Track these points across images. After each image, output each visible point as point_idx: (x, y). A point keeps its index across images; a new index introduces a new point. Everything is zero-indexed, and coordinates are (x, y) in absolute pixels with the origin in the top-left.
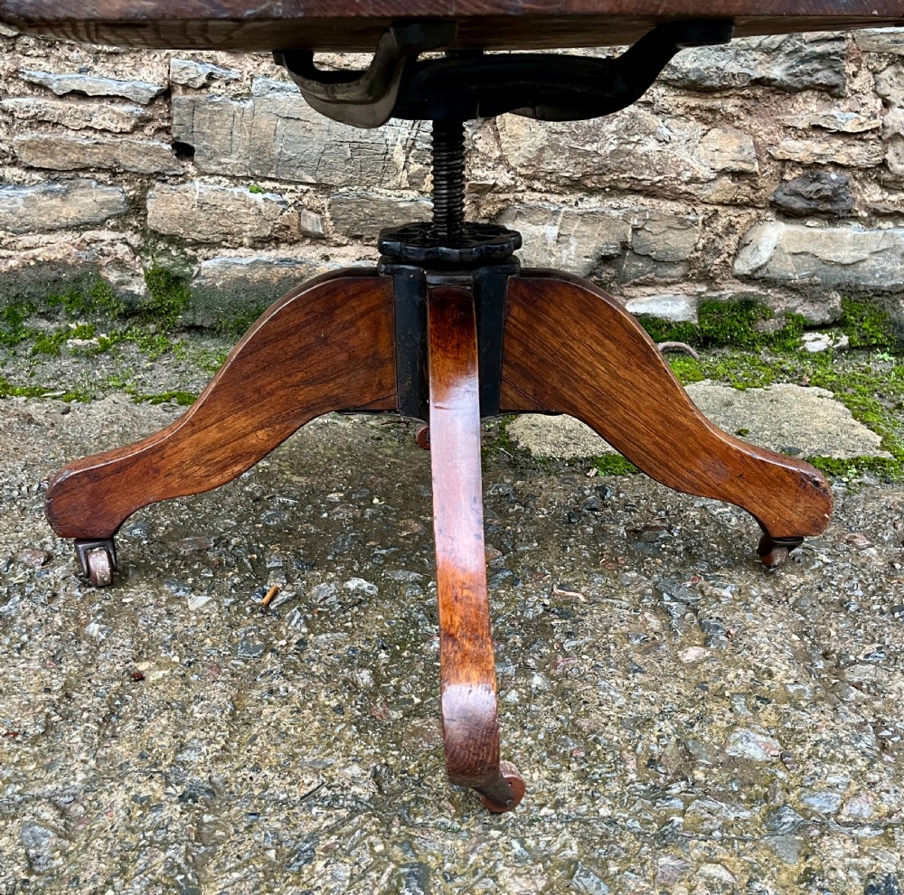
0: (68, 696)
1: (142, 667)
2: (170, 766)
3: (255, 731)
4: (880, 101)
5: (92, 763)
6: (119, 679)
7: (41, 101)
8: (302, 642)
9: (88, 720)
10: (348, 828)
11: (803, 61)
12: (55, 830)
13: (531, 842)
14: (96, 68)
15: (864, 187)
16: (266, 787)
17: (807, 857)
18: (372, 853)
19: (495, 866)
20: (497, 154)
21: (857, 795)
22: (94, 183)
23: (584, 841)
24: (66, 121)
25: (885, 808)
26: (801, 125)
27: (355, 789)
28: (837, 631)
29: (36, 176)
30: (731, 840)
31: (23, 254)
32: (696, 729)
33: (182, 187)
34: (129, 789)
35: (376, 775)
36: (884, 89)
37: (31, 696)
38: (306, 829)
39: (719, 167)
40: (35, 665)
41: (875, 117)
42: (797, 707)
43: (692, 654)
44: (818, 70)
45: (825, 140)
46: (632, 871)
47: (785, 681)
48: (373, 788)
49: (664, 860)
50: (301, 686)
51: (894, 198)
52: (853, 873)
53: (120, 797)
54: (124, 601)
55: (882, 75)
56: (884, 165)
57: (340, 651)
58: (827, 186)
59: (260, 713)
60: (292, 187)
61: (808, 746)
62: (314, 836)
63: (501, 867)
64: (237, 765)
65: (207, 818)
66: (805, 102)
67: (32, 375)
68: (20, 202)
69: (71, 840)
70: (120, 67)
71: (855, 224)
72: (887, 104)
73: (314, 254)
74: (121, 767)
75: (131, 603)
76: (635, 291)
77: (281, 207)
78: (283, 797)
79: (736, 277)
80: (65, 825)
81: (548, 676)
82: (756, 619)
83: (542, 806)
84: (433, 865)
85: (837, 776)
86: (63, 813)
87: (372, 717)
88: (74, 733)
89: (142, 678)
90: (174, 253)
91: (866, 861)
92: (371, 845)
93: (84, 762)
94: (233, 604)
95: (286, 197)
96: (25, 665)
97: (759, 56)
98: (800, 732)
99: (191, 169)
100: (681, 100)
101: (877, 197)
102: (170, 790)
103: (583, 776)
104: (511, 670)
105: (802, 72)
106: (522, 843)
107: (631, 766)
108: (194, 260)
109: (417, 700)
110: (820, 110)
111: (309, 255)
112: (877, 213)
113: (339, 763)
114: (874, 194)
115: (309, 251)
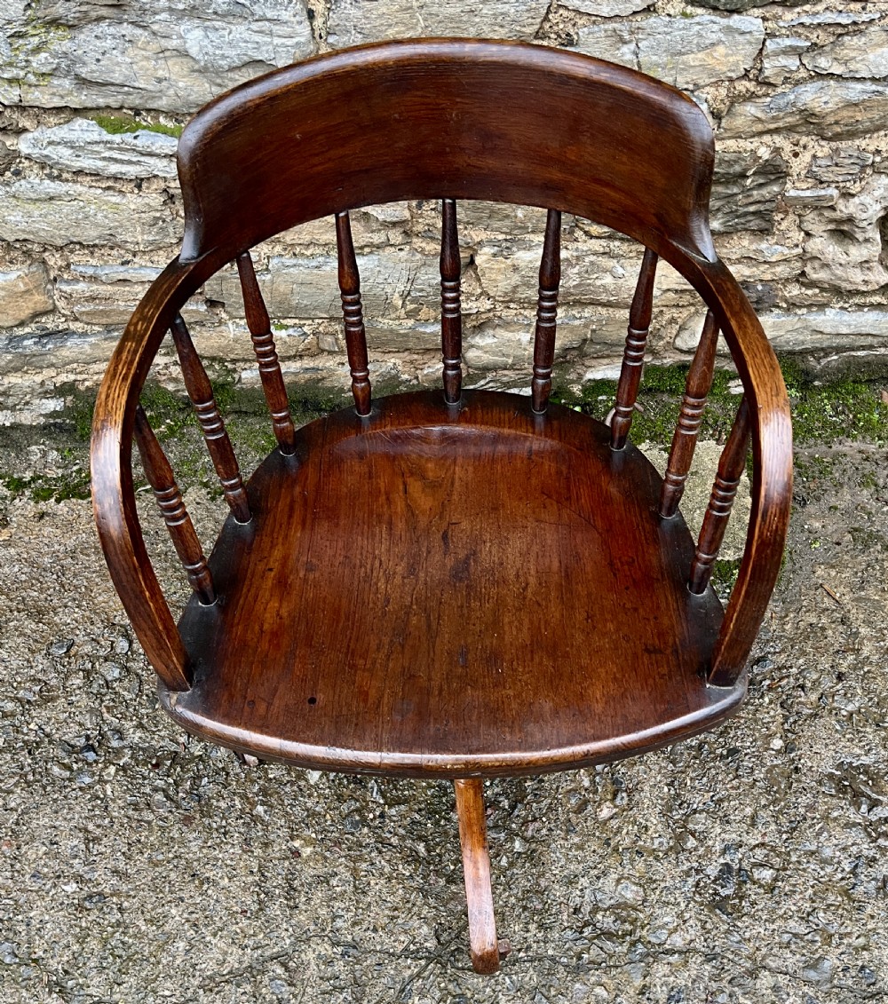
0: (263, 875)
1: (297, 843)
2: (332, 931)
3: (369, 899)
4: (802, 233)
5: (291, 929)
6: (287, 858)
7: (95, 287)
8: (382, 815)
9: (279, 896)
10: (427, 973)
11: (738, 217)
12: (286, 981)
13: (514, 977)
14: (135, 260)
15: (785, 286)
16: (382, 944)
17: (645, 977)
18: (441, 990)
19: (497, 996)
20: (479, 291)
21: (676, 930)
23: (540, 973)
24: (117, 297)
25: (689, 937)
26: (734, 257)
27: (426, 944)
28: (691, 779)
29: (96, 328)
30: (610, 967)
31: (95, 378)
32: (601, 881)
33: (218, 329)
34: (314, 951)
35: (436, 931)
36: (807, 226)
37: (244, 879)
38: (407, 973)
39: (665, 287)
40: (238, 850)
41: (797, 246)
42: (657, 858)
43: (605, 812)
44: (750, 221)
45: (754, 266)
46: (562, 994)
47: (654, 835)
48: (435, 942)
49: (577, 985)
50: (388, 858)
51: (810, 292)
52: (664, 988)
53: (311, 956)
54: (271, 776)
55: (806, 218)
56: (803, 274)
57: (405, 823)
58: (754, 295)
59: (369, 884)
60: (310, 322)
61: (658, 893)
62: (411, 979)
63: (501, 996)
64: (364, 927)
65: (357, 967)
66: (739, 238)
68: (87, 347)
69: (294, 985)
70: (156, 258)
71: (776, 311)
72: (808, 234)
73: (332, 362)
74: (305, 932)
75: (275, 778)
76: (594, 362)
77: (302, 338)
78: (391, 951)
79: (677, 349)
80: (290, 976)
81: (525, 839)
82: (645, 773)
83: (519, 950)
84: (469, 995)
85: (669, 918)
86: (287, 969)
87: (430, 885)
88: (276, 907)
89: (300, 855)
90: (217, 367)
91: (672, 979)
92: (439, 983)
93: (287, 930)
94: (335, 776)
95: (306, 329)
96: (232, 851)
98: (655, 881)
99: (224, 315)
100: (633, 247)
101: (796, 292)
102: (335, 950)
103: (541, 926)
104: (502, 836)
105: (737, 224)
106: (510, 978)
107: (565, 917)
108: (235, 371)
109: (452, 867)
110: (751, 243)
111: (328, 364)
112: (794, 304)
113: (416, 924)
114: (794, 291)
115: (328, 361)
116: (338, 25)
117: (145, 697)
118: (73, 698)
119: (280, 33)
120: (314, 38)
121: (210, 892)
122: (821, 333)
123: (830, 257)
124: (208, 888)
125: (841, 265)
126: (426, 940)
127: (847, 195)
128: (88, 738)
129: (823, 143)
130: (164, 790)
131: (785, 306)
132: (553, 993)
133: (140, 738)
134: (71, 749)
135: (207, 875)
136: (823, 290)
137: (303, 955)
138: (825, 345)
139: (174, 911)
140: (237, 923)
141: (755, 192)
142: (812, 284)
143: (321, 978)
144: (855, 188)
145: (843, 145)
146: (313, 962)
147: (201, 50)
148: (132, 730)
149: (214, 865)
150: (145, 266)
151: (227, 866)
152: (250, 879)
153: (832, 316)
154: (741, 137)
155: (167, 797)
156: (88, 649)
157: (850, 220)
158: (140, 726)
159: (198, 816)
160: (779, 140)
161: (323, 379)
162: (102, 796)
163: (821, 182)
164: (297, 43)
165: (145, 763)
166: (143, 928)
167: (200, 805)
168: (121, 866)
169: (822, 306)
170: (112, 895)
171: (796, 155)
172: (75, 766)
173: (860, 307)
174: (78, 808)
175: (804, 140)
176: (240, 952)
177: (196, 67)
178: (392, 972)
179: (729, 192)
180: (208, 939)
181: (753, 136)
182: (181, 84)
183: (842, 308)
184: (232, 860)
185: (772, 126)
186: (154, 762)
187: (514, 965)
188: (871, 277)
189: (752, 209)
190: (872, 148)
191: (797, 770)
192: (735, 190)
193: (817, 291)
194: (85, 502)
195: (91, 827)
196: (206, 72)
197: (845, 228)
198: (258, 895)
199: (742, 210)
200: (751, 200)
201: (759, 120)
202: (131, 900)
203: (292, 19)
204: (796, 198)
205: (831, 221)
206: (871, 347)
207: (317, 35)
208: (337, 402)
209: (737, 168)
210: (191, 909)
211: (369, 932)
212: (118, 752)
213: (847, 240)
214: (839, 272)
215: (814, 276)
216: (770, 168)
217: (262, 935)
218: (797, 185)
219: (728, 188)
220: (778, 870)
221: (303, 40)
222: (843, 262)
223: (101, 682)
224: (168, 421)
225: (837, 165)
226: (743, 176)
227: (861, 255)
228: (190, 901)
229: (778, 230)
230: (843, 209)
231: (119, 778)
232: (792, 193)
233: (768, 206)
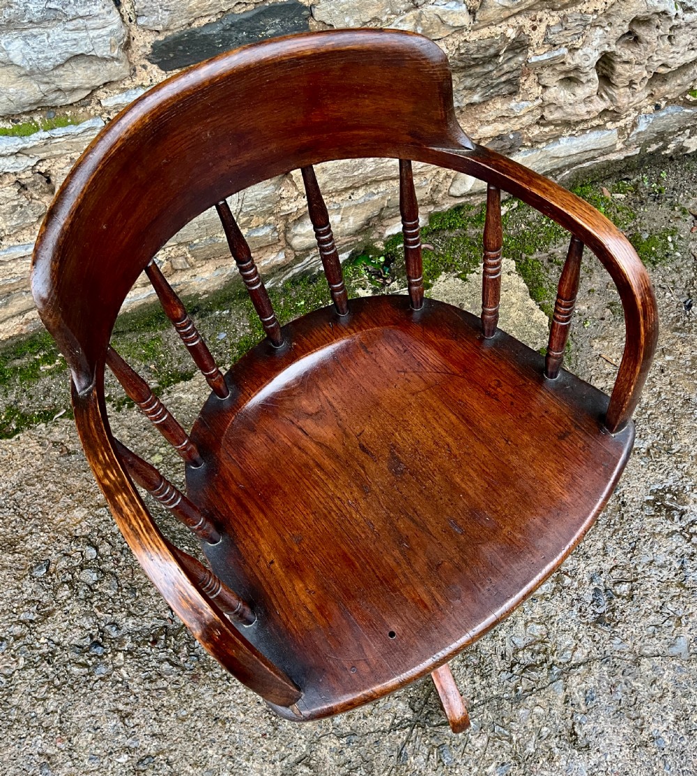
2: (334, 728)
4: (541, 88)
5: (303, 737)
10: (413, 737)
11: (493, 88)
13: (476, 720)
14: (3, 243)
15: (529, 130)
16: (374, 726)
17: (565, 690)
18: (427, 746)
19: (468, 737)
20: (296, 193)
21: (576, 649)
22: (24, 293)
23: (493, 711)
25: (586, 651)
26: (491, 119)
27: (405, 716)
30: (539, 690)
32: (514, 629)
34: (326, 747)
35: (410, 703)
36: (544, 81)
37: (255, 710)
38: (399, 742)
41: (537, 98)
42: (547, 599)
44: (502, 88)
45: (506, 121)
46: (513, 721)
48: (411, 712)
49: (521, 711)
51: (547, 129)
52: (580, 693)
53: (325, 751)
55: (543, 75)
56: (542, 117)
58: (508, 143)
62: (404, 745)
63: (470, 737)
64: (357, 718)
65: (361, 748)
66: (494, 103)
67: (31, 397)
70: (21, 238)
71: (523, 150)
72: (545, 87)
73: (186, 277)
74: (315, 735)
76: (390, 222)
78: (382, 729)
79: (452, 196)
80: (314, 772)
83: (473, 699)
84: (448, 743)
85: (567, 640)
86: (311, 767)
91: (584, 684)
92: (424, 742)
93: (300, 738)
95: (161, 258)
96: (238, 692)
97: (465, 93)
102: (341, 742)
103: (483, 676)
105: (492, 93)
107: (497, 664)
110: (502, 105)
111: (182, 280)
112: (536, 142)
113: (394, 703)
114: (536, 131)
115: (182, 276)
116: (145, 7)
117: (124, 590)
118: (68, 608)
119: (95, 26)
120: (123, 22)
121: (233, 728)
122: (558, 157)
123: (562, 100)
124: (231, 726)
125: (570, 104)
126: (405, 713)
127: (573, 50)
128: (91, 636)
129: (553, 13)
130: (168, 660)
131: (530, 144)
132: (506, 722)
133: (133, 623)
134: (81, 650)
135: (226, 716)
136: (556, 125)
137: (319, 753)
138: (560, 165)
139: (210, 752)
140: (262, 746)
141: (505, 66)
142: (550, 123)
143: (338, 766)
144: (578, 44)
145: (569, 11)
146: (328, 756)
147: (24, 57)
148: (124, 620)
149: (228, 707)
150: (14, 246)
151: (238, 704)
152: (260, 708)
153: (565, 144)
154: (492, 25)
155: (172, 664)
156: (63, 564)
157: (577, 69)
158: (130, 614)
159: (202, 672)
160: (522, 20)
161: (181, 291)
162: (120, 680)
163: (555, 45)
164: (111, 32)
165: (145, 643)
166: (191, 771)
167: (200, 663)
168: (157, 730)
169: (556, 138)
170: (158, 754)
171: (534, 28)
172: (90, 663)
173: (583, 131)
174: (105, 695)
175: (540, 15)
176: (272, 766)
177: (23, 72)
178: (388, 744)
179: (486, 70)
180: (244, 764)
181: (502, 22)
182: (11, 90)
183: (570, 135)
184: (240, 698)
185: (517, 10)
186: (151, 639)
187: (473, 711)
188: (592, 107)
189: (503, 79)
190: (591, 10)
191: (624, 504)
192: (491, 68)
193: (552, 127)
194: (13, 440)
195: (121, 707)
196: (33, 75)
197: (572, 75)
198: (270, 719)
199: (496, 82)
200: (503, 72)
201: (506, 7)
202: (173, 753)
203: (103, 11)
204: (537, 62)
205: (561, 73)
206: (593, 158)
207: (126, 18)
208: (195, 304)
209: (492, 51)
210: (223, 746)
211: (362, 720)
212: (120, 641)
213: (573, 84)
214: (569, 110)
215: (550, 117)
216: (517, 44)
217: (283, 748)
218: (537, 52)
219: (484, 68)
220: (631, 582)
221: (115, 27)
222: (572, 102)
223: (86, 588)
224: (60, 355)
225: (566, 29)
226: (497, 55)
227: (585, 93)
228: (220, 740)
229: (523, 89)
230: (571, 61)
231: (128, 661)
232: (534, 60)
233: (515, 74)
